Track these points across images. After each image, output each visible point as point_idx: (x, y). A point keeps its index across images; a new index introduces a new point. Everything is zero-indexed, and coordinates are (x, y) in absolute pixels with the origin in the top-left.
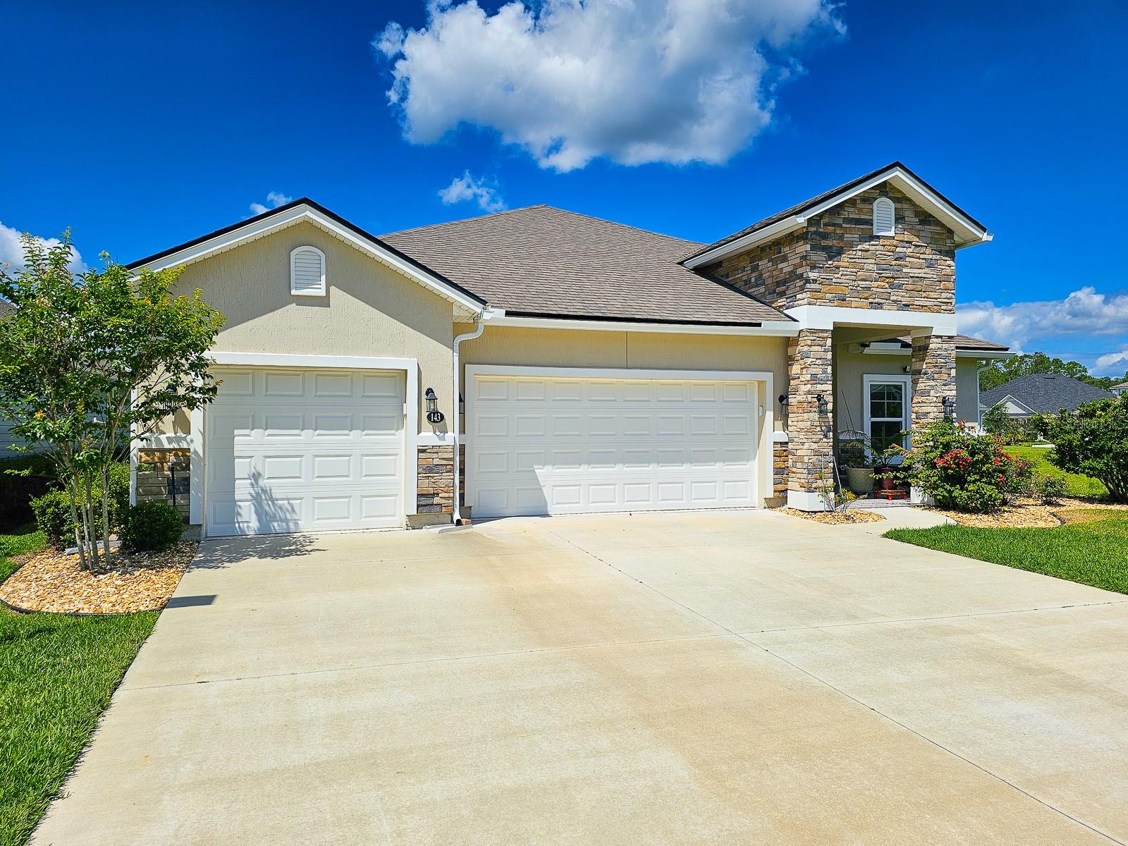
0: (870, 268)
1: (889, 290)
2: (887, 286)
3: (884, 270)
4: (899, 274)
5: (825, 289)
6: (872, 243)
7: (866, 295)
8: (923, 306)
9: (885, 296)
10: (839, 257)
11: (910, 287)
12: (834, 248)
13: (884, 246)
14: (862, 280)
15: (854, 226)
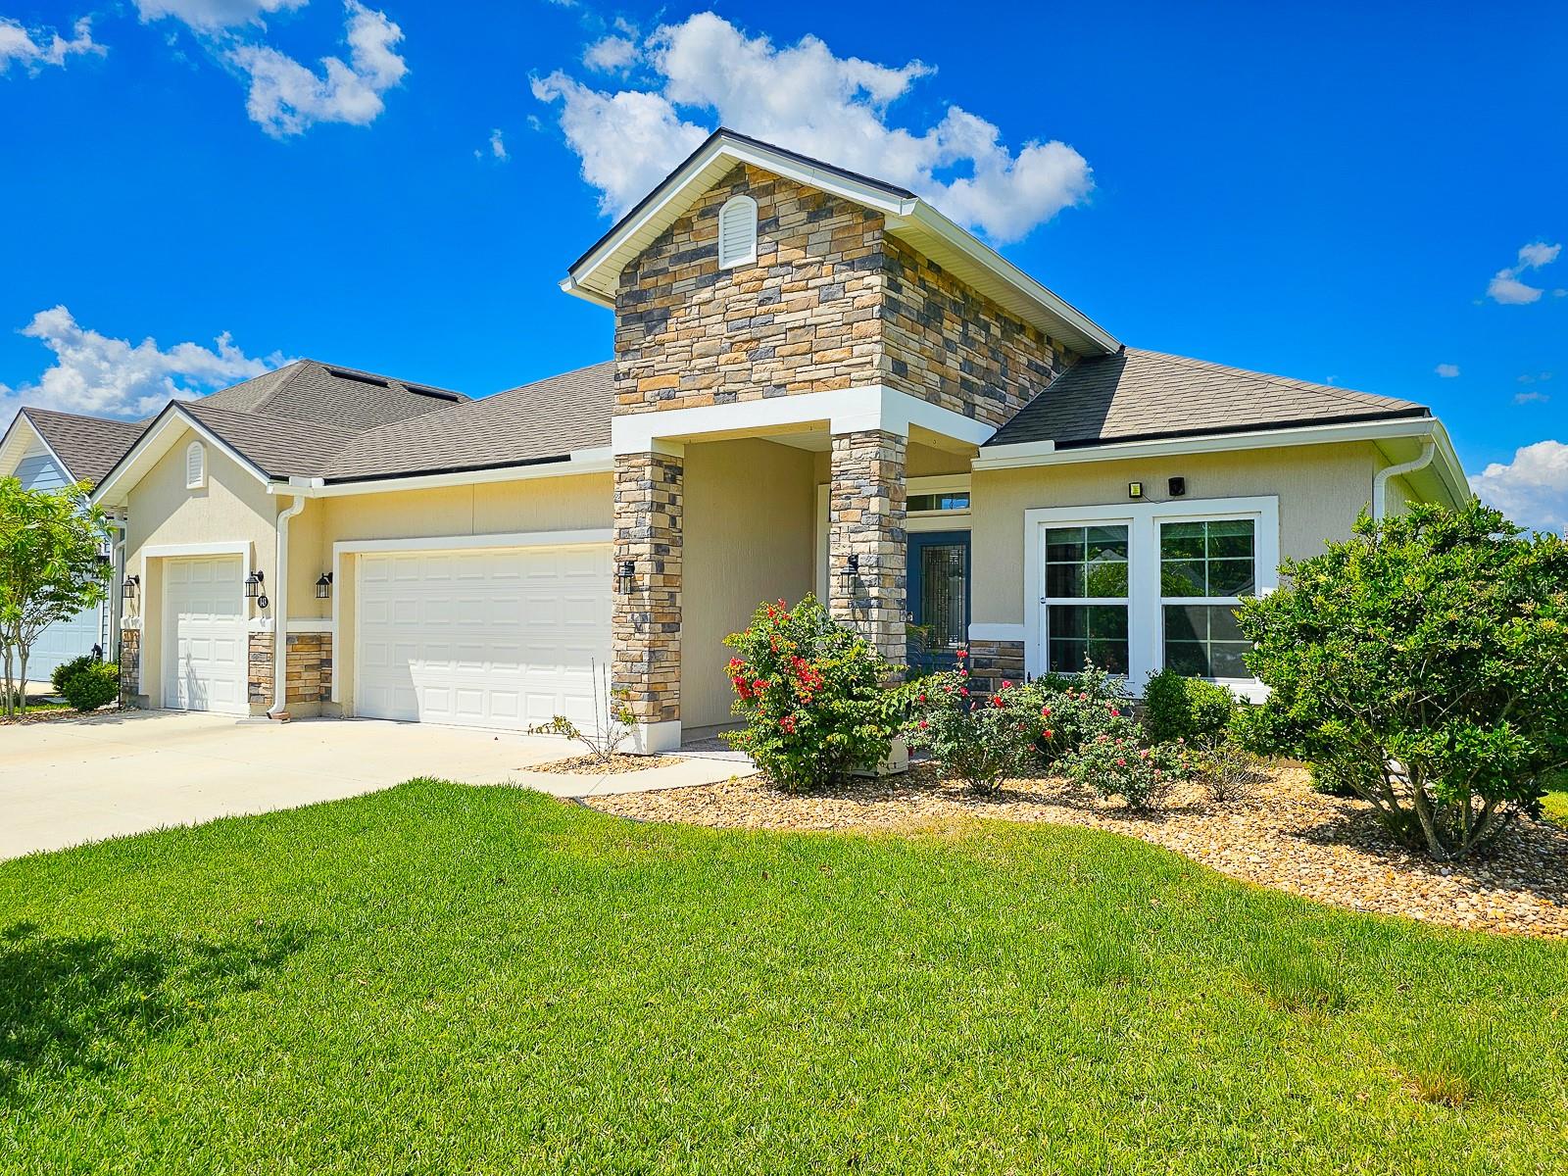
0: (715, 332)
1: (748, 365)
2: (744, 357)
3: (739, 329)
4: (765, 331)
5: (643, 384)
6: (718, 285)
7: (706, 382)
8: (812, 381)
9: (743, 376)
10: (664, 325)
11: (788, 349)
12: (655, 313)
13: (738, 284)
14: (701, 356)
15: (687, 265)
